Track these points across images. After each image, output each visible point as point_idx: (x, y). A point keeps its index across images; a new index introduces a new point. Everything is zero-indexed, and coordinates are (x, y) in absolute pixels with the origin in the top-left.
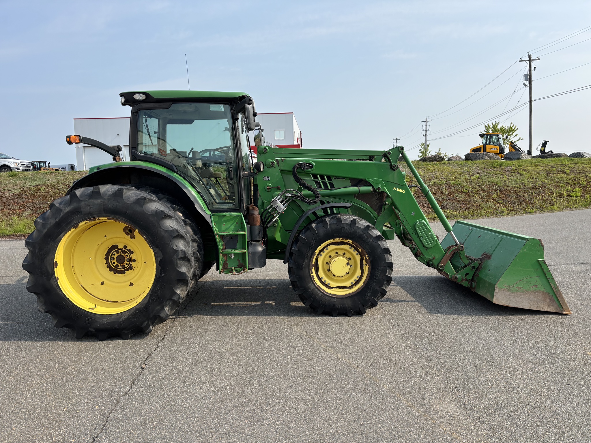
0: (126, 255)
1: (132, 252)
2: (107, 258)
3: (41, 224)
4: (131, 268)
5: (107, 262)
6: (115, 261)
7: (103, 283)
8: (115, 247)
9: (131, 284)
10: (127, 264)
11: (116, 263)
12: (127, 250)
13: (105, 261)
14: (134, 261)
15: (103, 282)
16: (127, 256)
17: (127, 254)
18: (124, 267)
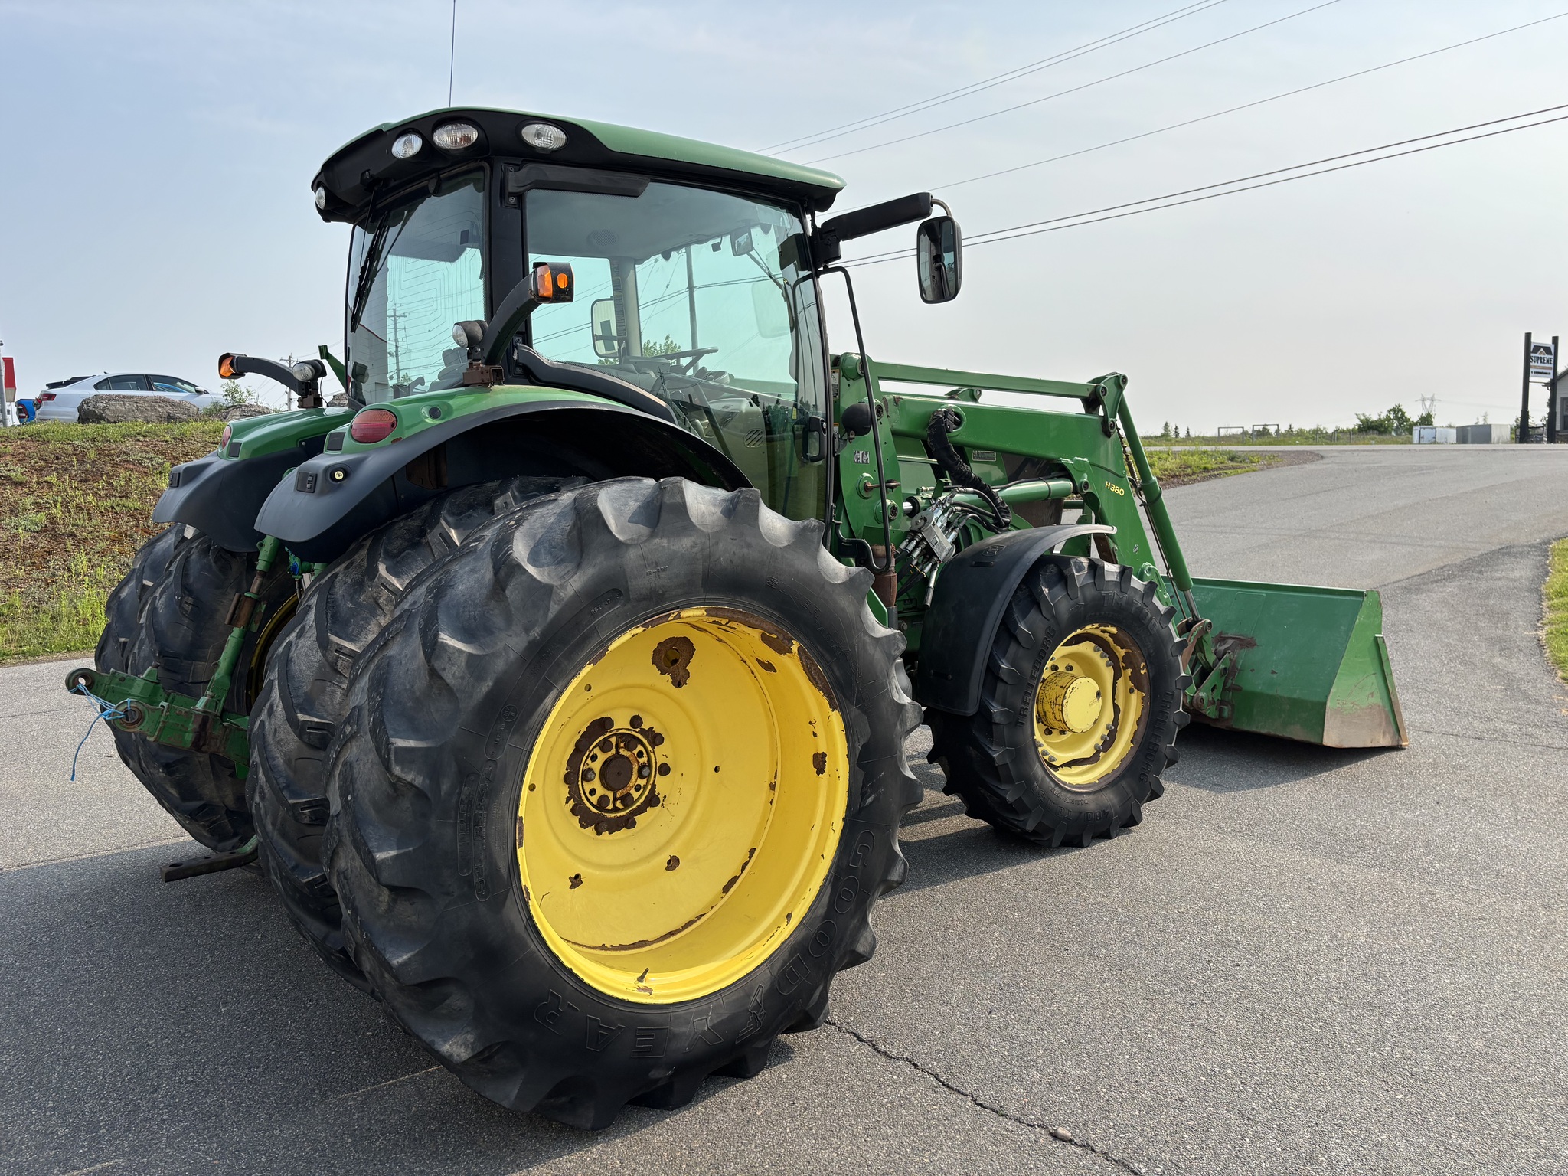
0: (636, 752)
1: (656, 739)
2: (570, 779)
3: (463, 660)
4: (653, 800)
5: (574, 794)
6: (596, 784)
7: (576, 881)
8: (601, 725)
9: (673, 863)
10: (638, 788)
11: (601, 791)
12: (642, 732)
13: (565, 791)
14: (664, 770)
15: (577, 876)
16: (640, 754)
17: (640, 748)
18: (627, 800)
